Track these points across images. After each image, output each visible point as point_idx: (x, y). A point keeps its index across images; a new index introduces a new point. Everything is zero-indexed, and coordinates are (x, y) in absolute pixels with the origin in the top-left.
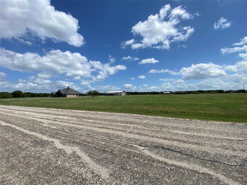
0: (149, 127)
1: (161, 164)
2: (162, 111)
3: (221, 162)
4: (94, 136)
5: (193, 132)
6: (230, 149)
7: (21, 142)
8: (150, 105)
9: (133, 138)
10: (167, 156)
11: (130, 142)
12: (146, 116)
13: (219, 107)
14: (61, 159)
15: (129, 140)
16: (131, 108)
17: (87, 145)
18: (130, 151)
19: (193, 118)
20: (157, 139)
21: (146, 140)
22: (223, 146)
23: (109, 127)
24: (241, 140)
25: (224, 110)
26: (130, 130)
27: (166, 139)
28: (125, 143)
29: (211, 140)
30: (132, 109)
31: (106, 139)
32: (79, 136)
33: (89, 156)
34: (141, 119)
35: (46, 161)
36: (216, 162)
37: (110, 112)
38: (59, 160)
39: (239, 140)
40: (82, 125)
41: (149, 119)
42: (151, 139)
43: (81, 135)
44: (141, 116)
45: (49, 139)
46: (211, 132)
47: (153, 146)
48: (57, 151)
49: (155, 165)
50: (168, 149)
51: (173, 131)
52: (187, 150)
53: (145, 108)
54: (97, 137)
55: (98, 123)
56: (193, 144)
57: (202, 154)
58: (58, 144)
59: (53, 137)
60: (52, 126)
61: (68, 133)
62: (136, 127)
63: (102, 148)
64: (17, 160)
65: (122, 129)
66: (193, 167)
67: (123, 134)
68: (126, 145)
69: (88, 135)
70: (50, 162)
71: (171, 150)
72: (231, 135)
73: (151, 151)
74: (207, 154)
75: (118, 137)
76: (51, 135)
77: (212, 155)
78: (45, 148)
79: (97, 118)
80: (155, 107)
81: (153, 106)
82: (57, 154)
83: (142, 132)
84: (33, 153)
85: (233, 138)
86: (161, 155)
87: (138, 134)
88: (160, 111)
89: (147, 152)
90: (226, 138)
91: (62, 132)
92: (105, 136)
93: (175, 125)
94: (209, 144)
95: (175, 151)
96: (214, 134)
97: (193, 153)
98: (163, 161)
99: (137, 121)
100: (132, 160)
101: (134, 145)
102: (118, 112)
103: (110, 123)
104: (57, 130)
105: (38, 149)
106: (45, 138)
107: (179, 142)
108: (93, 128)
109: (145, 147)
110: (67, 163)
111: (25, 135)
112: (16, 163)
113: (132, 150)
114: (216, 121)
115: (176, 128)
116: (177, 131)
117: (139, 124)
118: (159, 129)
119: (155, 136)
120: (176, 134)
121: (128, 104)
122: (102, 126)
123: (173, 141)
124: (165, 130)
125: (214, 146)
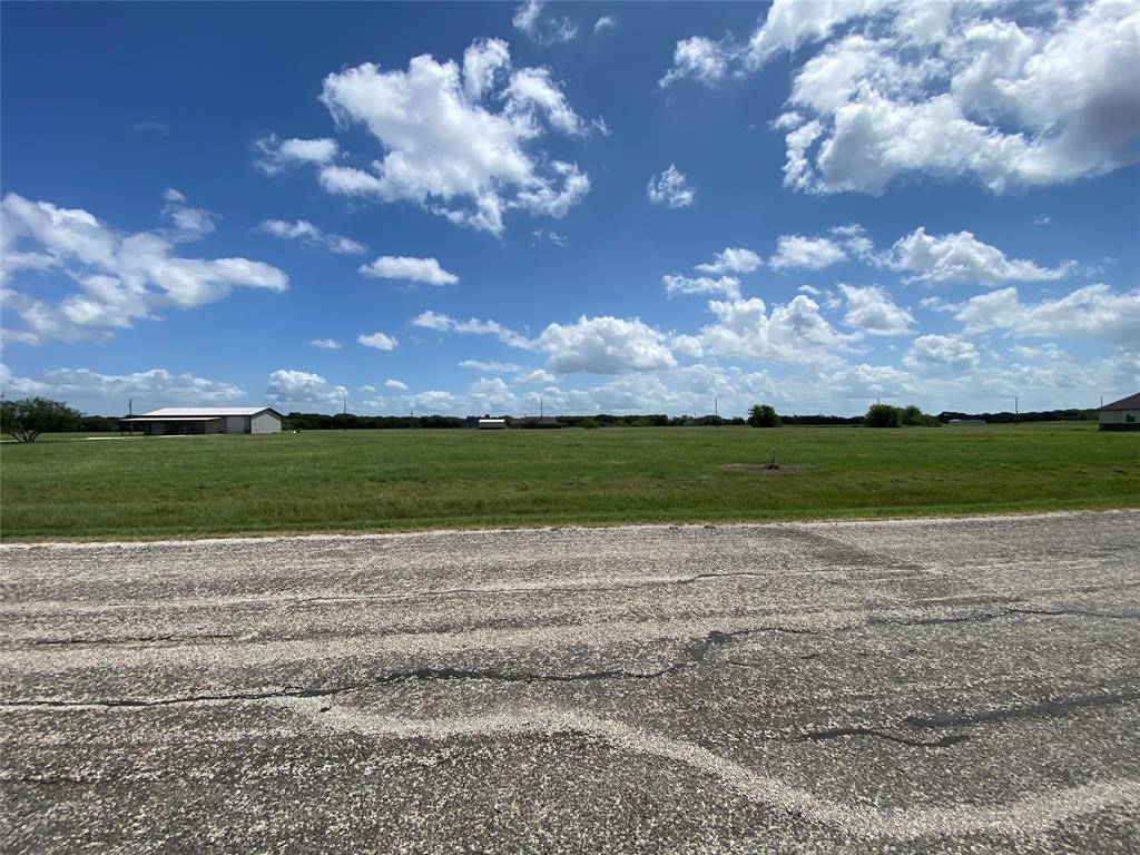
0: (378, 590)
1: (401, 753)
2: (459, 505)
3: (619, 672)
5: (555, 575)
6: (652, 618)
8: (411, 479)
9: (275, 662)
10: (436, 705)
11: (254, 691)
12: (379, 536)
13: (648, 473)
15: (247, 683)
16: (302, 503)
18: (241, 741)
19: (566, 521)
20: (406, 637)
21: (348, 658)
22: (634, 613)
23: (113, 632)
24: (685, 582)
25: (661, 482)
26: (268, 623)
27: (444, 629)
28: (218, 702)
29: (603, 595)
30: (306, 509)
31: (79, 708)
36: (607, 675)
37: (144, 535)
39: (679, 582)
41: (386, 550)
42: (374, 647)
44: (348, 541)
46: (611, 564)
49: (368, 771)
50: (446, 674)
51: (481, 587)
52: (521, 656)
53: (385, 494)
55: (33, 619)
56: (545, 626)
57: (565, 660)
62: (303, 604)
63: (38, 774)
65: (211, 628)
66: (526, 722)
67: (214, 655)
68: (221, 716)
72: (662, 567)
73: (362, 706)
74: (583, 653)
75: (173, 678)
77: (599, 652)
79: (34, 584)
80: (431, 488)
81: (424, 482)
83: (337, 619)
85: (667, 579)
86: (408, 713)
87: (312, 634)
88: (452, 505)
89: (341, 718)
90: (648, 579)
92: (78, 694)
93: (496, 558)
94: (597, 612)
95: (471, 675)
96: (616, 573)
97: (537, 664)
98: (414, 736)
99: (324, 565)
100: (246, 788)
102: (211, 533)
103: (130, 605)
107: (496, 628)
109: (335, 692)
113: (253, 732)
114: (633, 521)
115: (498, 570)
117: (329, 581)
118: (426, 591)
119: (396, 626)
120: (493, 598)
121: (285, 482)
122: (59, 633)
123: (472, 630)
124: (452, 589)
125: (610, 616)
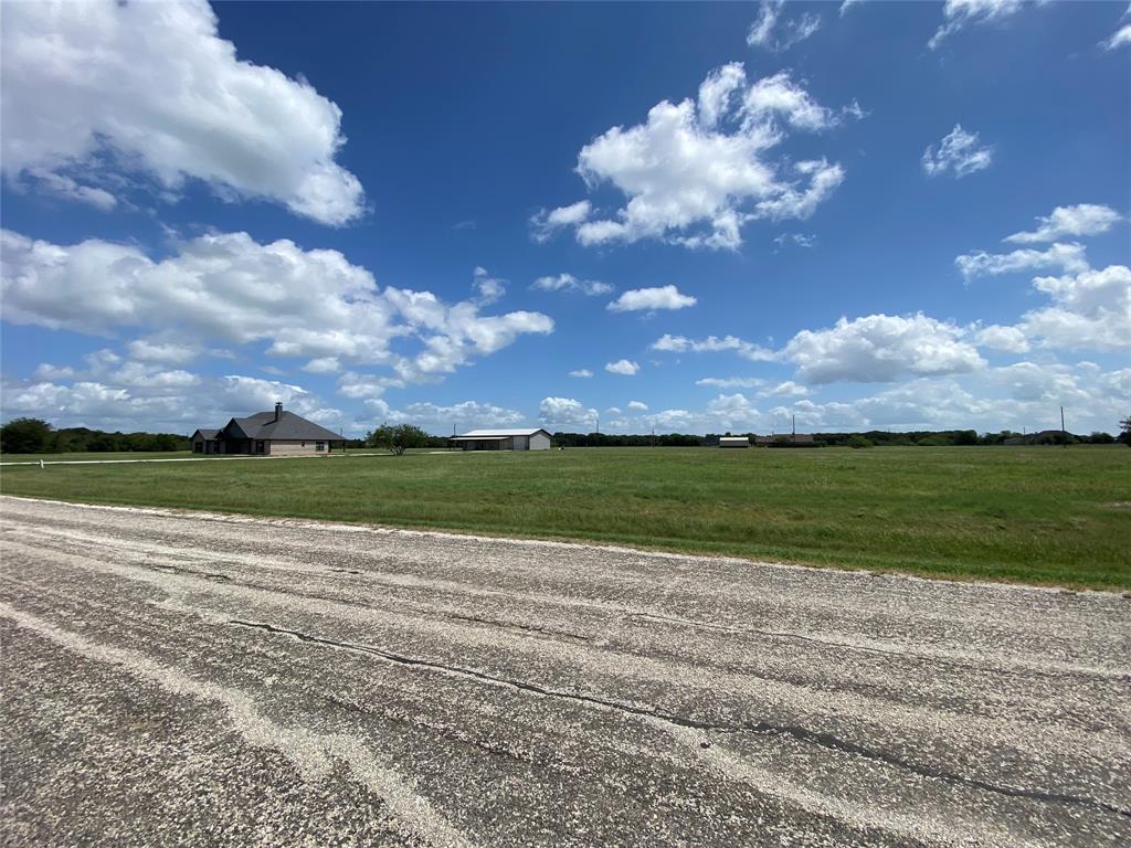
0: (698, 615)
1: (815, 831)
2: (728, 528)
3: (1090, 802)
4: (432, 668)
5: (912, 637)
6: (1108, 728)
7: (48, 703)
8: (672, 497)
9: (635, 676)
10: (833, 779)
11: (628, 703)
12: (669, 556)
13: (977, 509)
14: (270, 814)
15: (619, 693)
16: (583, 512)
17: (405, 724)
18: (638, 757)
19: (889, 566)
20: (757, 680)
21: (704, 690)
22: (1074, 715)
23: (502, 616)
25: (1001, 522)
26: (613, 632)
27: (798, 681)
29: (1007, 681)
30: (588, 517)
31: (498, 683)
32: (355, 667)
33: (425, 790)
34: (649, 572)
35: (189, 823)
36: (1071, 800)
37: (489, 532)
38: (261, 819)
40: (365, 603)
41: (685, 572)
42: (729, 685)
43: (365, 661)
44: (644, 557)
45: (194, 687)
46: (993, 636)
47: (749, 725)
48: (247, 762)
50: (827, 740)
51: (815, 636)
52: (920, 742)
53: (650, 510)
54: (453, 674)
55: (444, 595)
56: (936, 708)
57: (992, 763)
58: (245, 716)
59: (217, 674)
60: (208, 612)
61: (297, 650)
62: (634, 618)
63: (486, 742)
64: (24, 819)
65: (568, 627)
66: (971, 839)
67: (581, 655)
69: (405, 661)
70: (211, 834)
71: (840, 744)
72: (1085, 652)
73: (744, 754)
74: (1018, 763)
75: (558, 671)
76: (205, 665)
77: (1040, 763)
78: (179, 746)
79: (435, 565)
80: (692, 508)
81: (685, 502)
82: (248, 780)
84: (112, 775)
85: (1101, 670)
86: (799, 778)
87: (655, 653)
88: (722, 529)
89: (726, 763)
90: (1069, 667)
91: (262, 646)
92: (493, 670)
93: (816, 602)
94: (1009, 704)
95: (860, 750)
96: (1009, 650)
97: (950, 759)
98: (822, 812)
99: (632, 579)
100: (660, 814)
101: (649, 719)
102: (534, 535)
103: (500, 592)
104: (237, 632)
105: (139, 752)
106: (174, 681)
107: (865, 695)
108: (420, 624)
109: (706, 727)
110: (309, 836)
111: (67, 663)
112: (21, 837)
113: (645, 750)
115: (824, 619)
116: (839, 638)
117: (649, 598)
118: (751, 628)
119: (739, 663)
120: (839, 653)
121: (567, 492)
122: (465, 611)
123: (833, 690)
124: (780, 632)
125: (1035, 714)
